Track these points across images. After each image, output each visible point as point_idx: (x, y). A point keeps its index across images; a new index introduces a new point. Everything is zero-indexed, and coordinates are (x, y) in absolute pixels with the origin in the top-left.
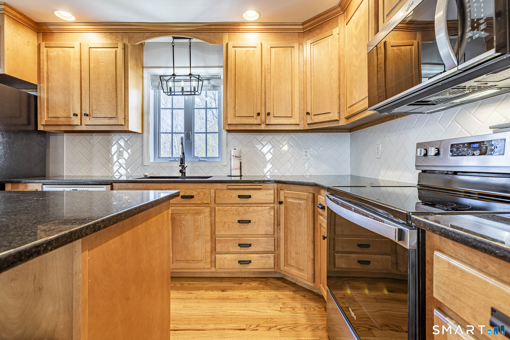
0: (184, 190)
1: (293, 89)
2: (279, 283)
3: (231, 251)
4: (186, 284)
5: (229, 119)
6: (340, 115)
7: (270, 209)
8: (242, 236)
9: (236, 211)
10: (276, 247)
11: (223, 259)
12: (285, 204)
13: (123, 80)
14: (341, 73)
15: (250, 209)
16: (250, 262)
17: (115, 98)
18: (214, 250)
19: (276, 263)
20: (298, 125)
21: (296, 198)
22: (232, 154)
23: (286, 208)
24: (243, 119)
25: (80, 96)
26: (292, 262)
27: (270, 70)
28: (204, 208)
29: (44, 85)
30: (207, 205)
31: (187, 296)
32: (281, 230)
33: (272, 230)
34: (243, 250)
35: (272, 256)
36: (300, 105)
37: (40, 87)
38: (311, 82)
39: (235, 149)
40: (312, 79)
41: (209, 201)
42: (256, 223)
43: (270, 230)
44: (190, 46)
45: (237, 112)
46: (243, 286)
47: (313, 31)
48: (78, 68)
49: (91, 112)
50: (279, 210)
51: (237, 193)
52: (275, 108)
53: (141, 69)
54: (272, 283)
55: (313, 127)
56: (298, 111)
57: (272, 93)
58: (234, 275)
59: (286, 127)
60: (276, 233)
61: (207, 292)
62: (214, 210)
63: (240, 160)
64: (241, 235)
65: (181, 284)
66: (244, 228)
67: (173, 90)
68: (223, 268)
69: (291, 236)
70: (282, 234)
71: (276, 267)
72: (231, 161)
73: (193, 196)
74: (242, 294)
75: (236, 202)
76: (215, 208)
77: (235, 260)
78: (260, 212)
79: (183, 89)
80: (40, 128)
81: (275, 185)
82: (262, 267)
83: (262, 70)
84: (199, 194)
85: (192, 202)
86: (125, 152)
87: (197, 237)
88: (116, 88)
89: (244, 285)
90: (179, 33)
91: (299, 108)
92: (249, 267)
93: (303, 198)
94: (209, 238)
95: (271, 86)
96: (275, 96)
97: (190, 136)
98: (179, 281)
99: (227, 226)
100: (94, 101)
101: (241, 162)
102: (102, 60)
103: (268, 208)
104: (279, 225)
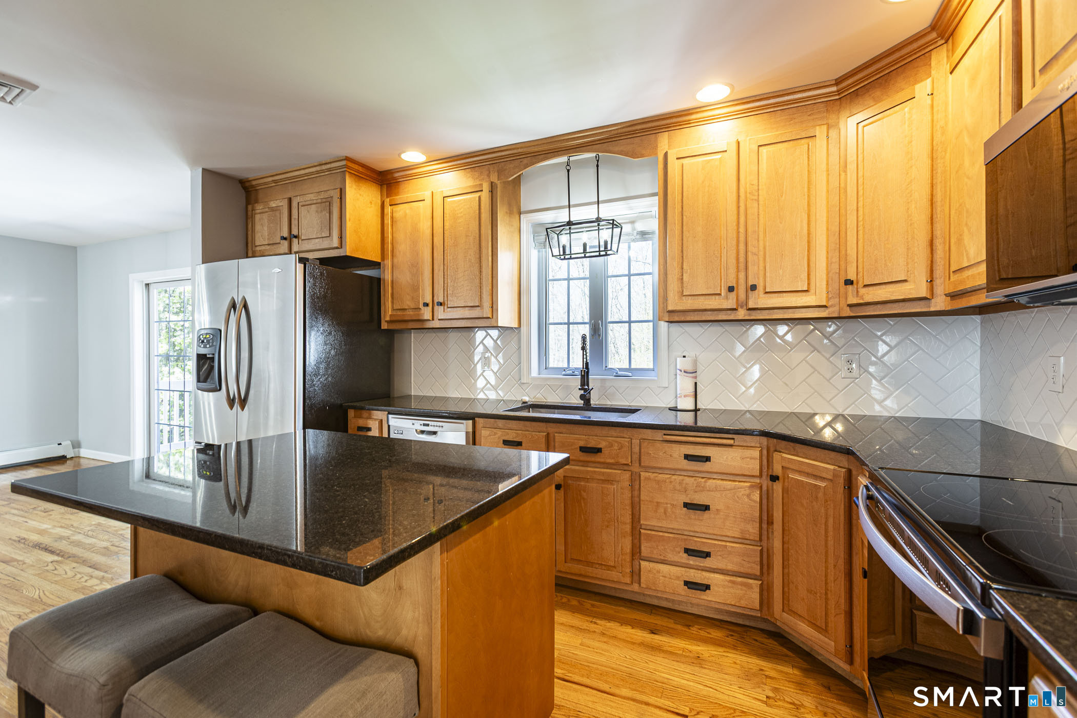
0: (584, 436)
1: (812, 230)
2: (771, 643)
3: (669, 559)
4: (588, 603)
5: (670, 302)
6: (935, 287)
7: (751, 487)
8: (692, 534)
9: (680, 483)
10: (765, 567)
11: (655, 572)
12: (784, 481)
13: (490, 243)
14: (939, 187)
15: (708, 484)
16: (708, 587)
17: (478, 274)
18: (636, 553)
19: (765, 601)
20: (825, 306)
21: (808, 475)
22: (678, 367)
23: (785, 491)
24: (697, 299)
25: (431, 275)
26: (800, 607)
27: (757, 194)
28: (620, 472)
29: (388, 262)
30: (626, 468)
31: (587, 626)
32: (775, 533)
33: (755, 531)
34: (693, 561)
35: (756, 583)
36: (829, 263)
37: (384, 264)
38: (857, 211)
39: (684, 357)
40: (860, 204)
41: (630, 461)
42: (722, 513)
43: (751, 530)
44: (597, 166)
45: (687, 286)
46: (693, 632)
47: (864, 94)
48: (429, 232)
49: (446, 299)
50: (771, 492)
51: (682, 449)
52: (768, 274)
53: (517, 217)
54: (756, 640)
55: (862, 312)
56: (824, 276)
57: (761, 243)
58: (676, 606)
59: (794, 313)
60: (764, 537)
61: (623, 627)
62: (638, 478)
63: (696, 377)
64: (690, 531)
65: (579, 602)
66: (695, 519)
67: (568, 252)
68: (654, 588)
69: (797, 552)
70: (777, 544)
71: (765, 608)
72: (676, 378)
73: (601, 448)
74: (690, 647)
75: (680, 467)
76: (640, 475)
77: (678, 578)
78: (728, 492)
79: (585, 245)
80: (384, 326)
81: (764, 440)
82: (733, 603)
83: (739, 196)
84: (611, 445)
85: (599, 460)
86: (493, 359)
87: (606, 523)
88: (480, 258)
89: (694, 630)
90: (577, 149)
91: (827, 269)
92: (705, 598)
93: (824, 475)
94: (628, 528)
95: (758, 227)
96: (767, 248)
97: (599, 329)
98: (576, 597)
99: (661, 510)
100: (449, 281)
101: (696, 383)
102: (459, 215)
103: (748, 484)
104: (770, 522)
